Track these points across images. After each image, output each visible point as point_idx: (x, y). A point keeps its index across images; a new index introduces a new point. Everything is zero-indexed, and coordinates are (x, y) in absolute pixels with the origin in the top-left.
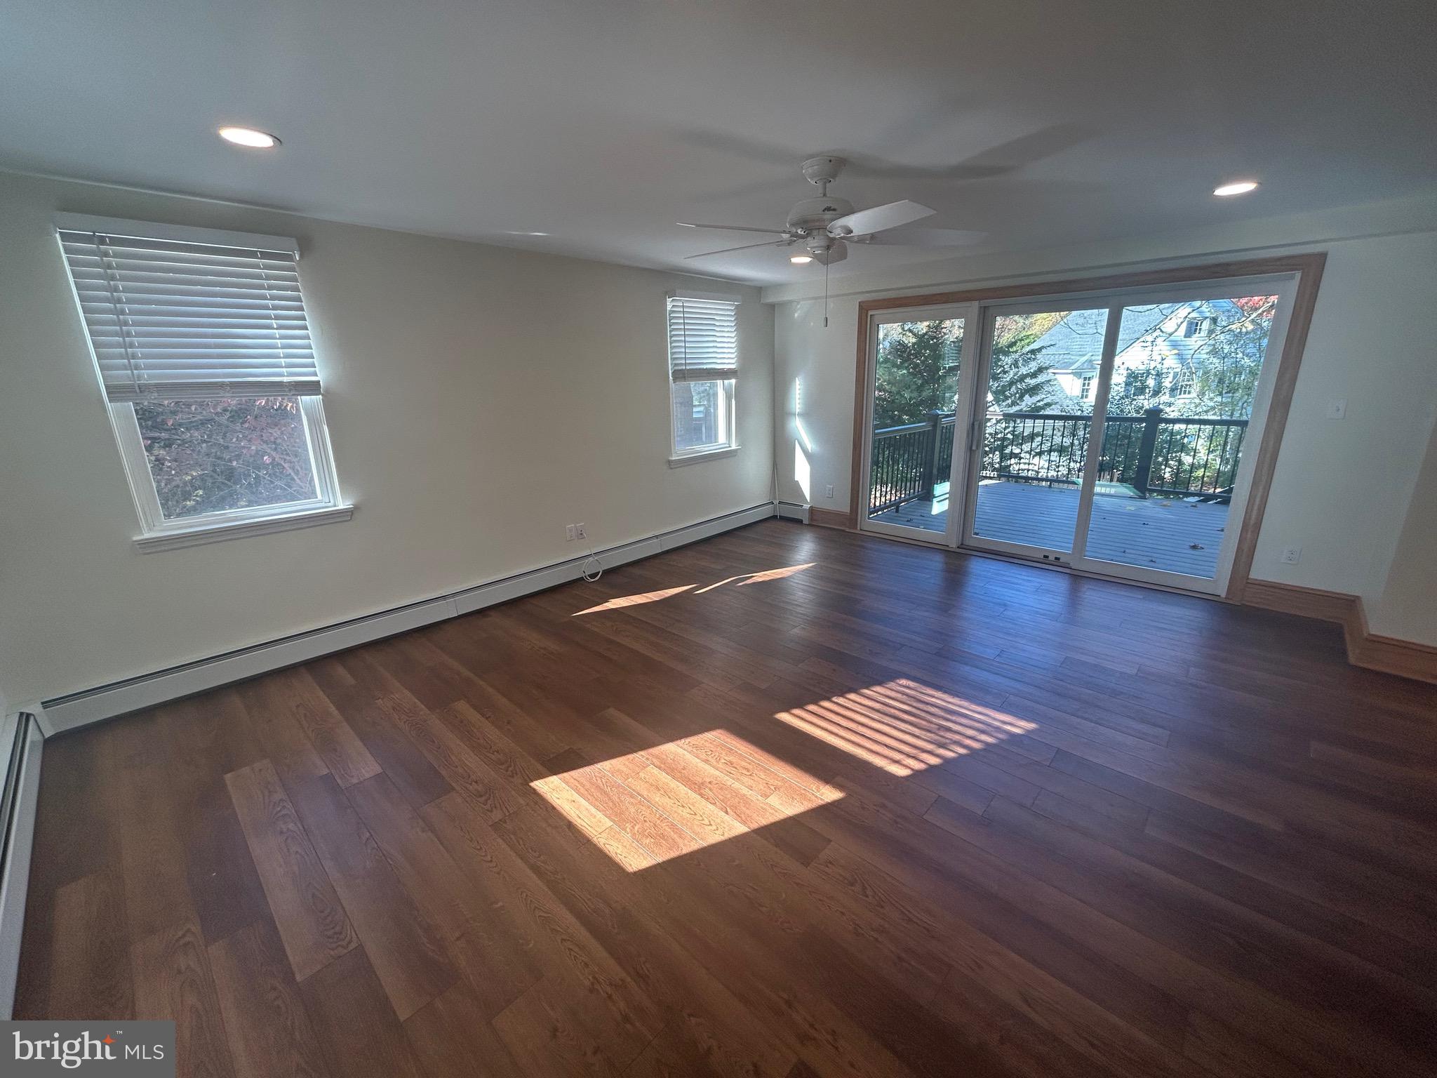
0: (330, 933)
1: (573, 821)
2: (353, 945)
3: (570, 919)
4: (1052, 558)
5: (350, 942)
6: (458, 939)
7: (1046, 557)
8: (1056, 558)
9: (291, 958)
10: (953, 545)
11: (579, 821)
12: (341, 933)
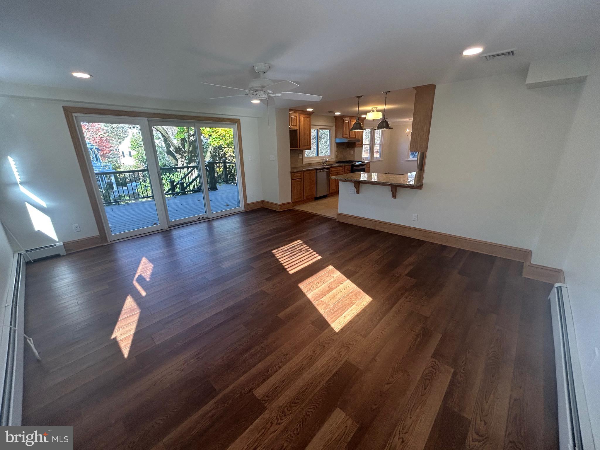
0: (434, 370)
1: (355, 315)
2: (433, 360)
3: (394, 309)
4: (201, 218)
5: (432, 361)
6: (414, 331)
7: (199, 218)
8: (203, 217)
9: (450, 378)
10: (166, 227)
11: (354, 314)
12: (432, 366)
